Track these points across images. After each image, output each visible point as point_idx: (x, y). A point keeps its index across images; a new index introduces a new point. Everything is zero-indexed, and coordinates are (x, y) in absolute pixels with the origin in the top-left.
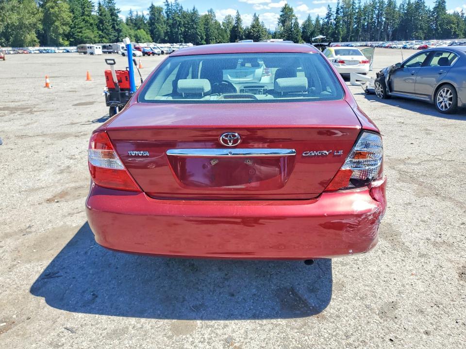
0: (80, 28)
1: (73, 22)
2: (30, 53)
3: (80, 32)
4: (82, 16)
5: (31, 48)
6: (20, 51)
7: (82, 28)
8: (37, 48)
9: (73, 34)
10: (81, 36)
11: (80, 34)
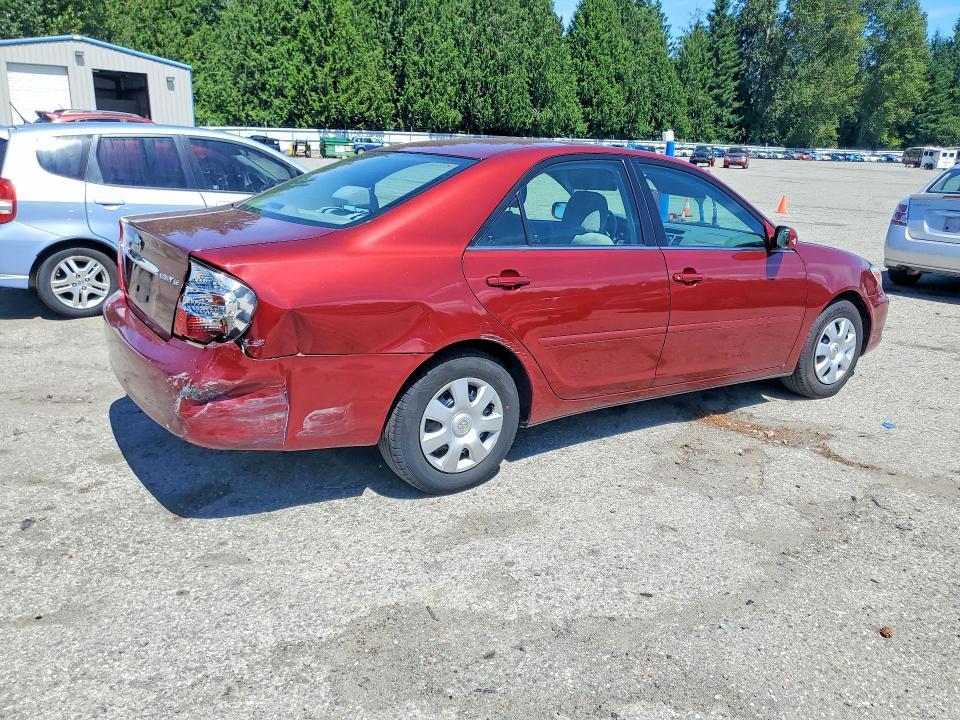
0: (934, 113)
1: (924, 99)
2: (814, 159)
3: (934, 121)
4: (952, 87)
5: (819, 151)
6: (795, 155)
7: (941, 112)
8: (832, 150)
9: (917, 124)
10: (934, 130)
11: (933, 126)
